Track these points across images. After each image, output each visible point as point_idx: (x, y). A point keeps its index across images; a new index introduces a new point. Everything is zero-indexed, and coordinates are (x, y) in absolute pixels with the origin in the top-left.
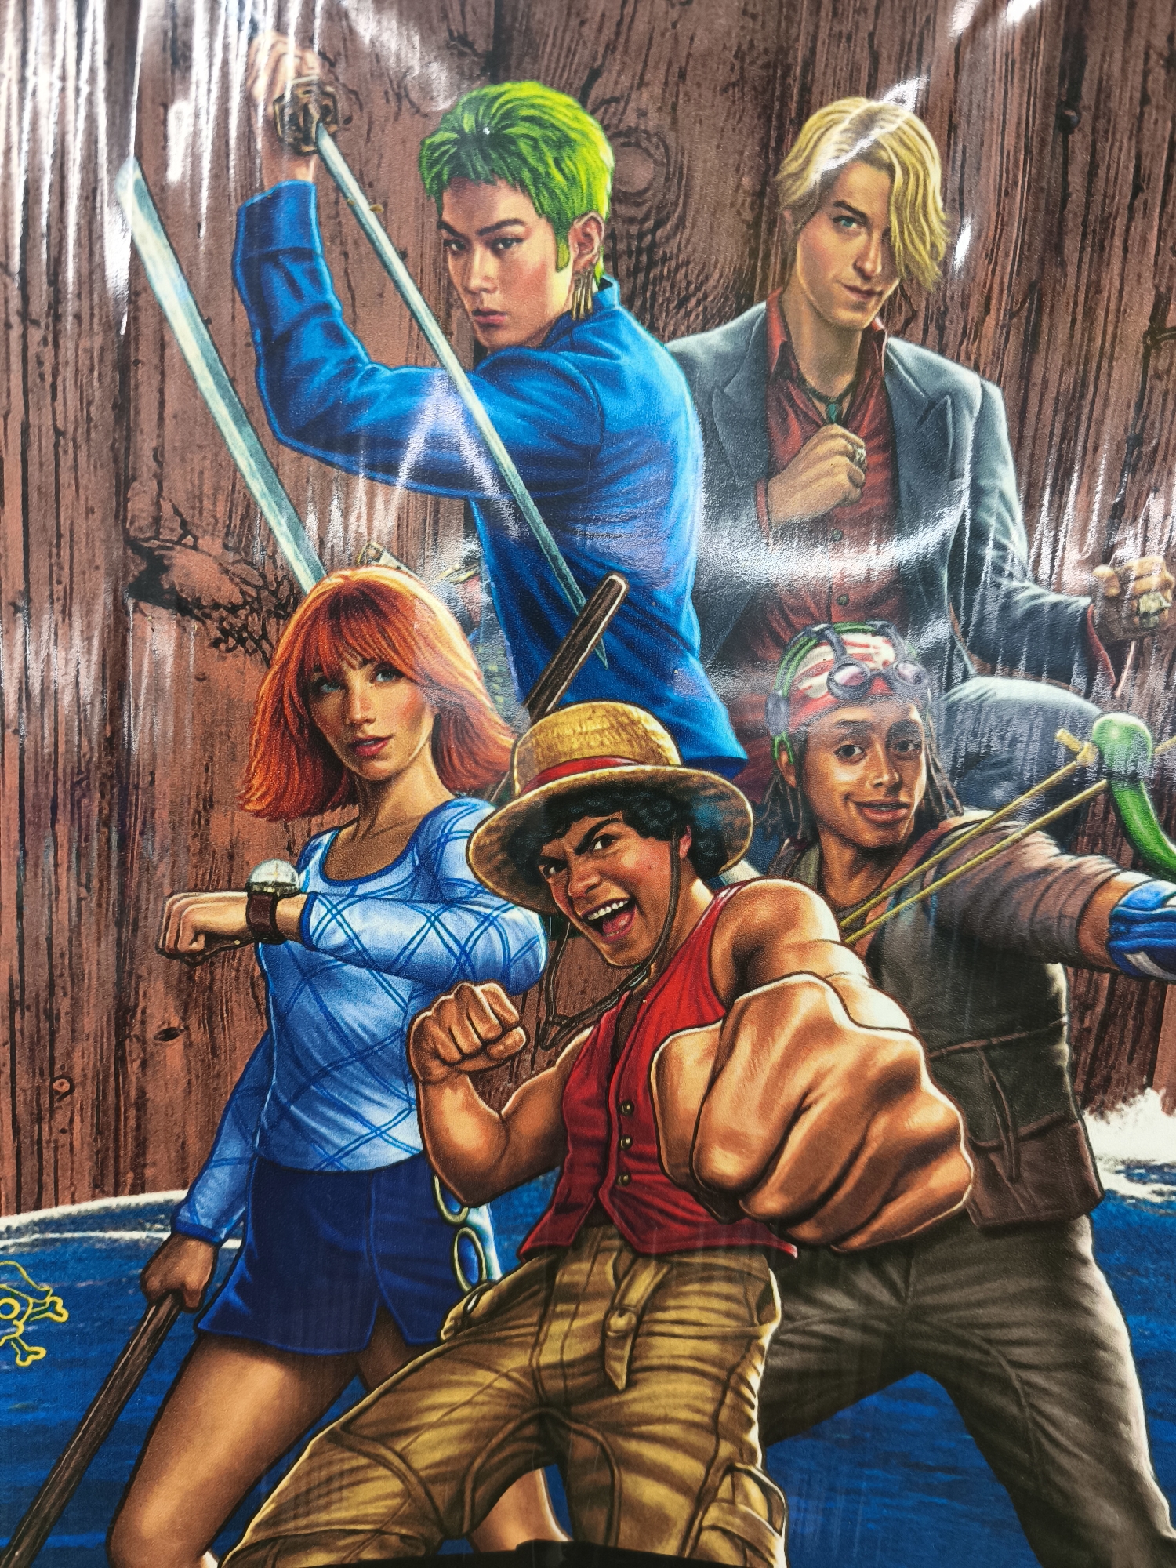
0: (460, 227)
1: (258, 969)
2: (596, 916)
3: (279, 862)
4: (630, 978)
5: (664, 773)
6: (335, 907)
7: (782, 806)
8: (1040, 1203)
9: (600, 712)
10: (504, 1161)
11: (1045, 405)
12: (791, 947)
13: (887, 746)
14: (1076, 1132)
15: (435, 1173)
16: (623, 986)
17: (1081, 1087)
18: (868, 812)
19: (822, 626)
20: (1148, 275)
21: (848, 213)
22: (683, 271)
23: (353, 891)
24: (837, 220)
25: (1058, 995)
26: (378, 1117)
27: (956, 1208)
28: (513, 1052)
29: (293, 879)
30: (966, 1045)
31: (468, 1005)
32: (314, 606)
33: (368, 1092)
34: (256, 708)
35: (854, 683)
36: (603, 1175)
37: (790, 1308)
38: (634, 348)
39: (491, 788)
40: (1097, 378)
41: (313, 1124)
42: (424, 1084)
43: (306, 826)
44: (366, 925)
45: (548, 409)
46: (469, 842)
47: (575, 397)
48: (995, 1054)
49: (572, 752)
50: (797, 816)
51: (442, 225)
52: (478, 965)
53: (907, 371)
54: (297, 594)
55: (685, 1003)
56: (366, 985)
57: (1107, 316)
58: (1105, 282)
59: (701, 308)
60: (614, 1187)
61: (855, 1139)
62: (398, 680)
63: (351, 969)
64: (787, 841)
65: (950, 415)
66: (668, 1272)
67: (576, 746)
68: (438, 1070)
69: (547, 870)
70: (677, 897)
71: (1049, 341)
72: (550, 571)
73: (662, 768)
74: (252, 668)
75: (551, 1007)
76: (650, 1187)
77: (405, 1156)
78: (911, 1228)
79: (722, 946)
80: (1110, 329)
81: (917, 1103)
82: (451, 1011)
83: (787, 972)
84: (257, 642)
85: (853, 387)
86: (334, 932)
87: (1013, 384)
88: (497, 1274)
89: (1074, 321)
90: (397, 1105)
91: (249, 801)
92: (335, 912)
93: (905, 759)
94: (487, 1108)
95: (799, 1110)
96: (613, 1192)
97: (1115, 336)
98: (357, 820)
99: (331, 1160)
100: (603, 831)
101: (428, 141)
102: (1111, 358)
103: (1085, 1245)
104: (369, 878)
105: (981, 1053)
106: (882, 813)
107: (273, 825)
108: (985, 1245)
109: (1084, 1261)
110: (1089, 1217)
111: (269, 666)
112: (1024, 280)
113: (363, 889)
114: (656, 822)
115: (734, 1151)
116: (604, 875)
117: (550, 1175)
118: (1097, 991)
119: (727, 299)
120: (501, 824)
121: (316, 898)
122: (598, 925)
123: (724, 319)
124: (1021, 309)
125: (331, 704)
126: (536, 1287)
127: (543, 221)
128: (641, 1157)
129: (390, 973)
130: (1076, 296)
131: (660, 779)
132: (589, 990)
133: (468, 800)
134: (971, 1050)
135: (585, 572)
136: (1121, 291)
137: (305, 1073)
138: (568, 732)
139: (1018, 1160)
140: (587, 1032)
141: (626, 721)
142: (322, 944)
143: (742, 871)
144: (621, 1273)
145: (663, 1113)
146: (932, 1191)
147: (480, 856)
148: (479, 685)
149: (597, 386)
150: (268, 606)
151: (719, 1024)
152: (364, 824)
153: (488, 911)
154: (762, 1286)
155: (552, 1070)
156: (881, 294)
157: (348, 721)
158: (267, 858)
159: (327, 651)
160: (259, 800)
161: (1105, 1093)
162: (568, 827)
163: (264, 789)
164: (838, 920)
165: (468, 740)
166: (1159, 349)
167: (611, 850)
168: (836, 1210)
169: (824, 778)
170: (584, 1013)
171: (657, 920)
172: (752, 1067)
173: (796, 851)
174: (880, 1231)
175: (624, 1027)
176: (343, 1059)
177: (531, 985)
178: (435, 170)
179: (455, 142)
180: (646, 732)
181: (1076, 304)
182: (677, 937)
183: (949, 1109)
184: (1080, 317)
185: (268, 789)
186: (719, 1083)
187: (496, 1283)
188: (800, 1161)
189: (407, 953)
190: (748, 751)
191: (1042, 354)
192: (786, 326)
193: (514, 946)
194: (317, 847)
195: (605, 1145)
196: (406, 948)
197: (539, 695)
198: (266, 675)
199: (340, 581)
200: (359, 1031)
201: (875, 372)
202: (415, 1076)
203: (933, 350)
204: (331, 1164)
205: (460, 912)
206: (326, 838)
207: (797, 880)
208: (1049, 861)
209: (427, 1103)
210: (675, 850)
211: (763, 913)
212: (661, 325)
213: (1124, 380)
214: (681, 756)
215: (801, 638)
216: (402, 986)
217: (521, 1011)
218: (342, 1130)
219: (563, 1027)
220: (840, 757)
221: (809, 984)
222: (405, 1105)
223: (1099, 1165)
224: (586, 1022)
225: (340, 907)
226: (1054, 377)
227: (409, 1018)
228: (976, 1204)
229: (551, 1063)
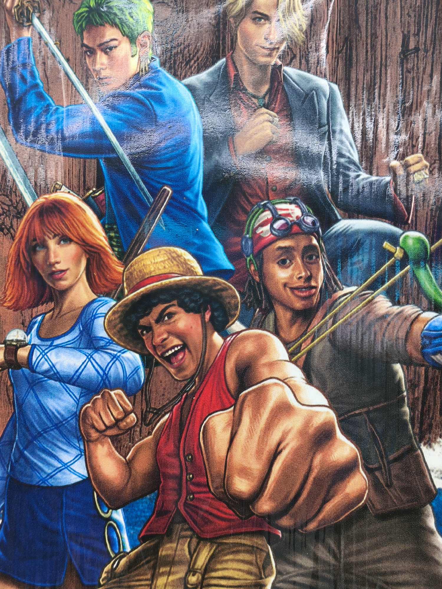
0: (90, 45)
1: (9, 382)
2: (167, 354)
3: (19, 330)
4: (186, 386)
5: (195, 280)
6: (44, 351)
7: (254, 292)
8: (405, 498)
9: (162, 252)
10: (129, 485)
11: (358, 90)
12: (265, 365)
13: (302, 258)
14: (418, 456)
15: (94, 490)
16: (183, 391)
17: (417, 431)
18: (296, 292)
19: (265, 202)
20: (398, 28)
21: (259, 16)
22: (187, 50)
23: (52, 343)
24: (254, 19)
25: (400, 381)
26: (66, 458)
27: (361, 504)
28: (130, 426)
29: (25, 338)
30: (357, 412)
31: (108, 401)
32: (32, 212)
33: (60, 445)
34: (8, 259)
35: (283, 229)
36: (180, 495)
37: (281, 567)
38: (167, 85)
39: (114, 292)
40: (381, 75)
41: (35, 461)
42: (87, 442)
43: (30, 313)
44: (58, 360)
45: (131, 115)
46: (105, 319)
47: (143, 109)
48: (371, 415)
49: (151, 273)
50: (262, 297)
51: (83, 45)
52: (112, 380)
53: (294, 81)
54: (25, 207)
55: (214, 398)
56: (58, 390)
57: (381, 48)
58: (379, 33)
59: (196, 64)
60: (185, 502)
61: (306, 467)
62: (70, 243)
63: (52, 382)
64: (258, 310)
65: (316, 99)
66: (216, 549)
67: (152, 269)
68: (94, 435)
69: (142, 332)
70: (206, 342)
71: (357, 61)
72: (136, 187)
73: (194, 277)
74: (7, 241)
75: (148, 403)
76: (204, 501)
77: (79, 479)
78: (339, 518)
79: (230, 366)
80: (384, 53)
81: (335, 446)
82: (100, 404)
83: (264, 378)
84: (8, 230)
85: (270, 91)
86: (43, 364)
87: (342, 83)
88: (128, 549)
89: (367, 52)
90: (74, 452)
91: (5, 302)
92: (44, 354)
93: (312, 263)
94: (119, 455)
95: (276, 453)
96: (185, 504)
97: (386, 56)
98: (53, 309)
99: (44, 480)
100: (168, 311)
101: (76, 13)
102: (386, 66)
103: (431, 522)
104: (59, 337)
105: (365, 416)
106: (303, 292)
107: (16, 313)
108: (379, 525)
109: (432, 532)
110: (431, 505)
111: (14, 240)
112: (342, 36)
113: (57, 342)
114: (193, 305)
115: (245, 478)
116: (170, 333)
117: (153, 495)
118: (419, 377)
119: (208, 58)
120: (119, 309)
121: (35, 347)
122: (168, 359)
123: (206, 67)
124: (342, 50)
125: (40, 256)
126: (149, 558)
127: (125, 37)
128: (198, 485)
129: (70, 384)
130: (366, 41)
131: (194, 283)
132: (166, 393)
133: (103, 298)
134: (360, 414)
135: (152, 186)
136: (387, 36)
137: (31, 434)
138: (149, 263)
139: (390, 474)
140: (167, 416)
141: (175, 255)
142: (38, 370)
143: (237, 326)
144: (192, 551)
145: (208, 460)
146: (348, 494)
147: (110, 326)
148: (106, 243)
149: (153, 103)
150: (13, 213)
151: (232, 408)
152: (57, 311)
153: (115, 353)
154: (265, 554)
155: (150, 437)
156: (278, 48)
157: (48, 263)
158: (13, 328)
159: (39, 232)
160: (10, 301)
161: (430, 433)
162: (151, 310)
163: (11, 296)
164: (287, 349)
165: (102, 269)
166: (407, 60)
167: (173, 320)
168: (300, 509)
169: (273, 276)
170: (164, 406)
171: (197, 355)
172: (251, 431)
173: (263, 314)
174: (323, 519)
175: (185, 412)
176: (49, 427)
177: (137, 391)
178: (79, 24)
179: (87, 12)
180: (185, 260)
181: (367, 44)
182: (208, 364)
183: (352, 448)
184: (369, 50)
185: (14, 296)
186: (235, 441)
187: (128, 553)
188: (278, 482)
189: (78, 374)
190: (234, 266)
191: (354, 68)
192: (236, 67)
193: (129, 371)
194: (35, 323)
195: (180, 478)
196: (77, 371)
197: (134, 246)
198: (12, 244)
199: (44, 200)
200: (56, 413)
201: (279, 83)
202: (83, 437)
203: (305, 71)
204: (44, 482)
205: (102, 354)
206: (39, 318)
207: (265, 329)
208: (387, 310)
209: (89, 452)
210: (203, 318)
211: (249, 347)
212: (179, 73)
213: (393, 75)
214: (202, 271)
215: (256, 209)
216: (76, 390)
217: (133, 405)
218: (49, 464)
219: (155, 414)
220: (280, 265)
221: (276, 384)
222: (79, 452)
223: (433, 475)
224: (166, 411)
225: (46, 351)
226: (361, 77)
227: (79, 407)
228: (371, 501)
229: (149, 434)
